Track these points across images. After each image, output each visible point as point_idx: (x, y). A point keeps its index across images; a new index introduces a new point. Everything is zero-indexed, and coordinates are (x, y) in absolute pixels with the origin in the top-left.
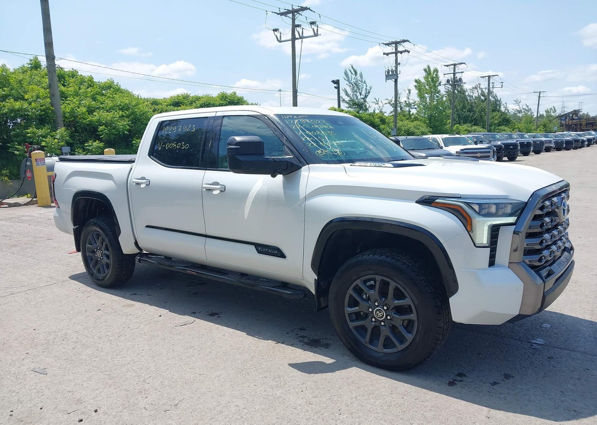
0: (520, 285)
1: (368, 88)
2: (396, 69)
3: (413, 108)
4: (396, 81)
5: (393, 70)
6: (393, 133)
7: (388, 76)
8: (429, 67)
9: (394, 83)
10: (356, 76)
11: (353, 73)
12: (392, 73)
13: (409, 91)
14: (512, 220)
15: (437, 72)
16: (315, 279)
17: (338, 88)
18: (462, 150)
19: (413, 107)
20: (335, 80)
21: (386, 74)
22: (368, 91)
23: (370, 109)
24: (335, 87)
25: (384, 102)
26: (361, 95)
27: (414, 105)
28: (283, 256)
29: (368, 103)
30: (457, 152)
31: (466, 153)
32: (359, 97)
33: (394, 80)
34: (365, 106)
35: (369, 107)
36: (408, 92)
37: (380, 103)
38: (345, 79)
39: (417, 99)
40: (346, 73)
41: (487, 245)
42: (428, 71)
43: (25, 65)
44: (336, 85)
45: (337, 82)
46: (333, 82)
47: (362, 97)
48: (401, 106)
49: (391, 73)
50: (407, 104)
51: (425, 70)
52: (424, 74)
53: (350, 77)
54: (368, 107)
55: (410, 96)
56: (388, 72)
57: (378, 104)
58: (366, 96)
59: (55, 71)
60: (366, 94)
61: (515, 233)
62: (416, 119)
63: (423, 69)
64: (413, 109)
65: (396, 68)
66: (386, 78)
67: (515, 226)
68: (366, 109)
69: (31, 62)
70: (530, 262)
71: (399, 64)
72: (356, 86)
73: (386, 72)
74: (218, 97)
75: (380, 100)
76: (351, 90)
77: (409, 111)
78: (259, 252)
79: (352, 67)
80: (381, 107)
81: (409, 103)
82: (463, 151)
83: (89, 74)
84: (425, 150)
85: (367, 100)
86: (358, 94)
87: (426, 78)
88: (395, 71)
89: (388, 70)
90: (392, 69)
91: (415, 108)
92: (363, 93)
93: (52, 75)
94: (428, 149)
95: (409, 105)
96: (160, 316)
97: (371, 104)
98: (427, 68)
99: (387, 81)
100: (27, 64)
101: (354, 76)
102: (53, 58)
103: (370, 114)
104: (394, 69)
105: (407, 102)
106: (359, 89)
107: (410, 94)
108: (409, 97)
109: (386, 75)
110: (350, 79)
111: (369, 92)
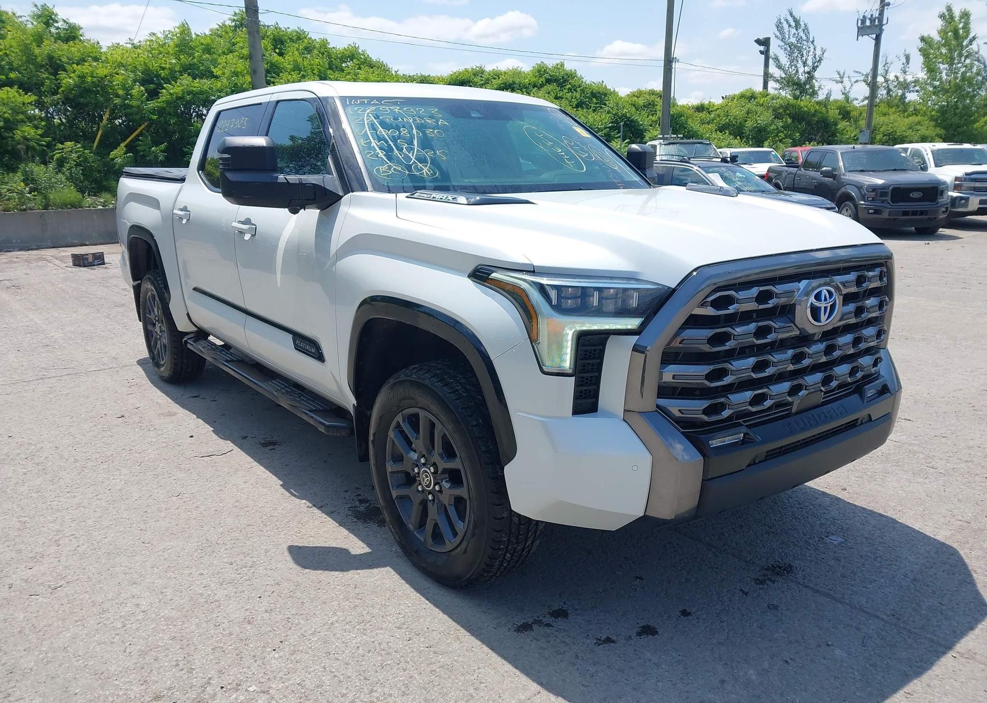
0: (645, 460)
1: (818, 52)
2: (879, 14)
3: (913, 91)
4: (878, 40)
5: (874, 16)
6: (862, 138)
7: (862, 28)
8: (949, 9)
9: (874, 42)
10: (797, 29)
11: (793, 24)
12: (871, 22)
13: (908, 58)
14: (633, 323)
15: (968, 18)
16: (354, 405)
17: (766, 53)
18: (967, 174)
19: (912, 89)
20: (761, 38)
21: (859, 25)
22: (818, 59)
23: (820, 93)
24: (762, 52)
25: (853, 80)
26: (804, 66)
27: (915, 86)
28: (320, 357)
29: (817, 81)
30: (957, 179)
31: (975, 180)
32: (801, 70)
33: (874, 36)
34: (812, 87)
35: (820, 87)
36: (905, 61)
37: (845, 80)
38: (776, 36)
39: (922, 75)
40: (779, 26)
41: (570, 371)
42: (948, 17)
43: (227, 23)
44: (762, 48)
45: (765, 42)
46: (758, 42)
47: (807, 69)
48: (888, 87)
49: (868, 23)
50: (900, 82)
51: (942, 16)
52: (939, 23)
53: (787, 33)
54: (816, 89)
55: (908, 68)
56: (863, 21)
57: (842, 82)
58: (814, 68)
59: (258, 32)
60: (814, 63)
61: (636, 349)
62: (916, 112)
63: (938, 14)
64: (912, 93)
65: (881, 13)
66: (858, 32)
67: (638, 336)
68: (814, 93)
69: (236, 18)
70: (683, 414)
71: (888, 4)
72: (794, 50)
73: (860, 22)
74: (532, 71)
75: (846, 75)
76: (788, 56)
77: (903, 97)
78: (297, 348)
79: (791, 14)
80: (847, 89)
81: (905, 80)
82: (968, 176)
83: (322, 37)
84: (886, 173)
85: (817, 74)
86: (800, 65)
87: (943, 33)
88: (877, 20)
89: (864, 17)
90: (872, 15)
91: (917, 91)
92: (810, 62)
93: (254, 38)
94: (895, 170)
95: (905, 86)
96: (192, 437)
97: (823, 83)
98: (945, 11)
99: (860, 37)
100: (230, 19)
101: (793, 31)
102: (256, 11)
103: (819, 103)
104: (876, 14)
105: (901, 79)
106: (802, 55)
107: (908, 63)
108: (907, 70)
109: (858, 27)
110: (787, 36)
111: (820, 61)
